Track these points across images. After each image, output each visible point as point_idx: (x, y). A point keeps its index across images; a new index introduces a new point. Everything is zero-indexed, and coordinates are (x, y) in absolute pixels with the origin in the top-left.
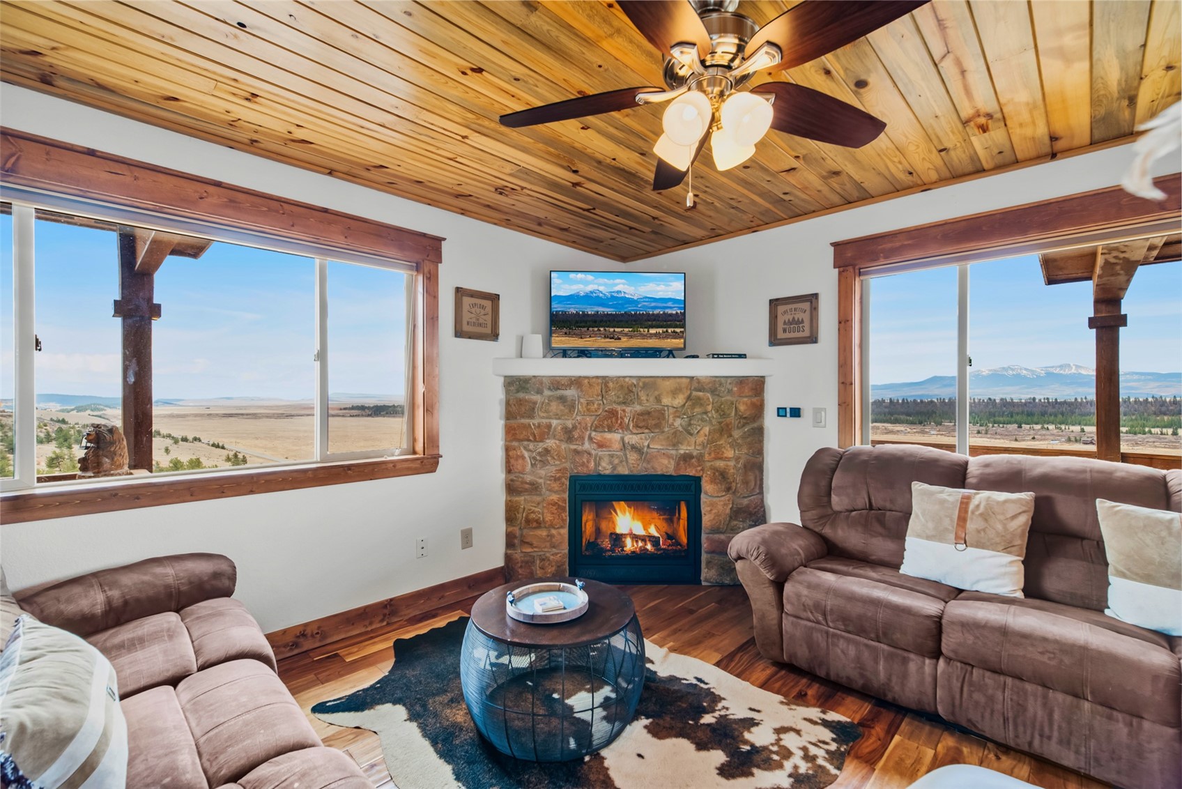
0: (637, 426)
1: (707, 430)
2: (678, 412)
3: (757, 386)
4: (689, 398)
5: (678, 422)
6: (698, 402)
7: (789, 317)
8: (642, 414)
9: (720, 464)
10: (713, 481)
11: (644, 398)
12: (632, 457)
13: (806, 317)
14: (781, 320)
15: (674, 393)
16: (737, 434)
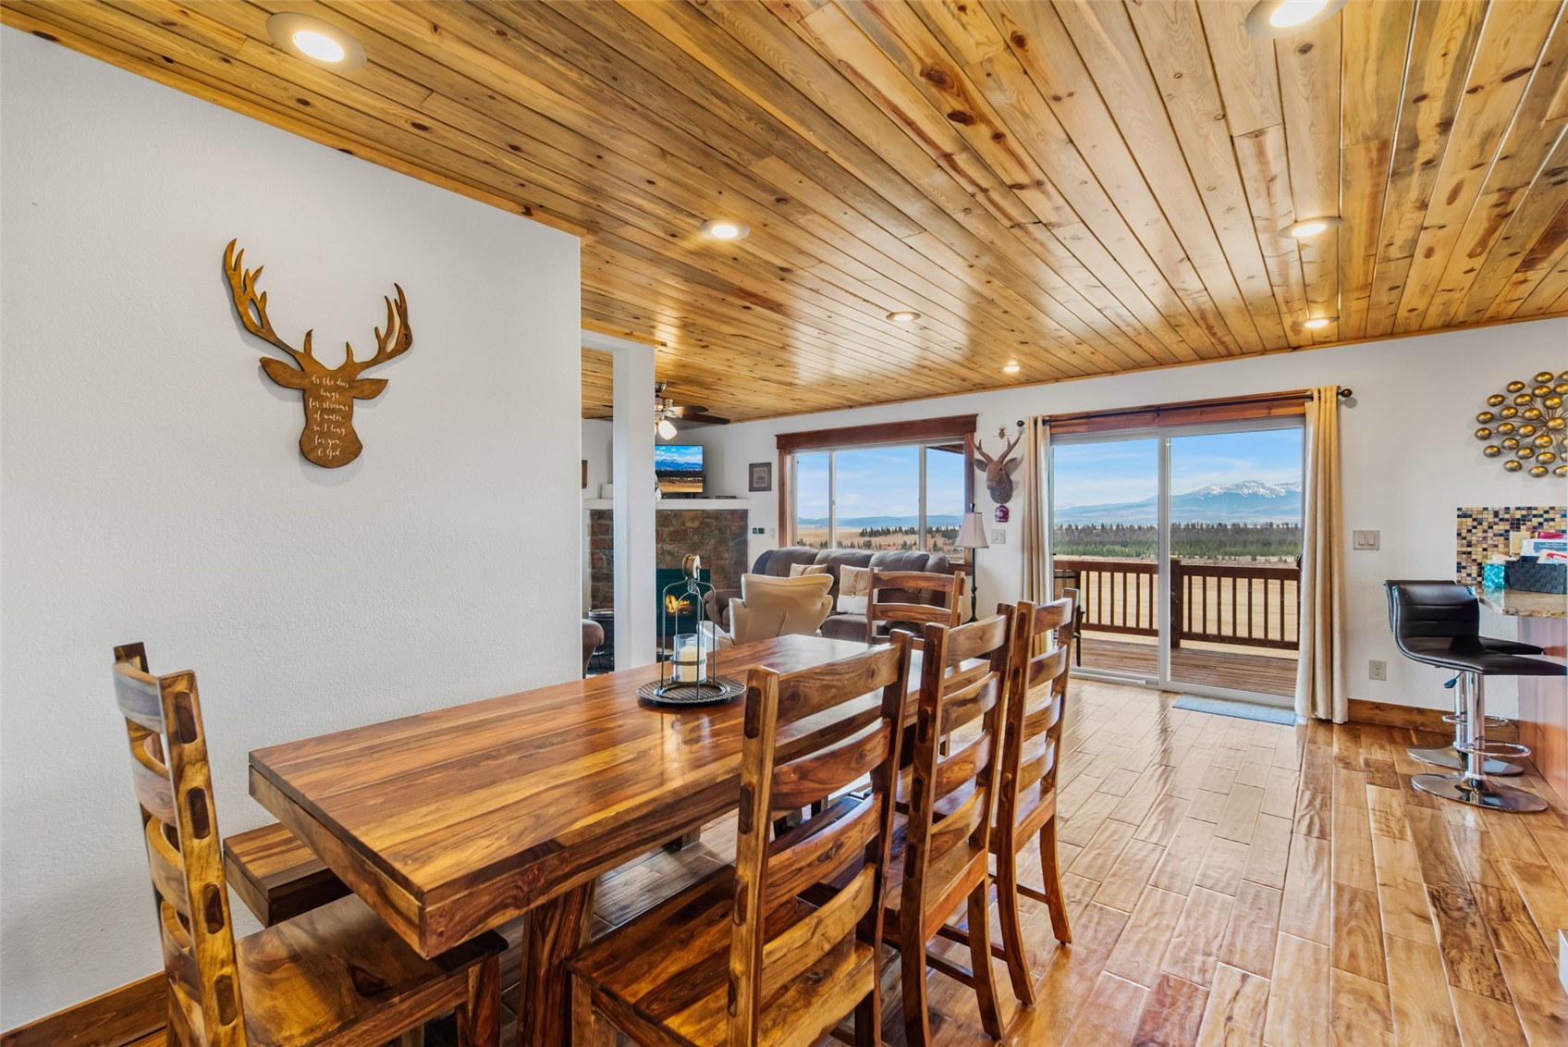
0: (670, 540)
1: (712, 542)
2: (696, 531)
3: (743, 515)
4: (701, 523)
5: (695, 537)
6: (707, 525)
7: (758, 475)
8: (673, 532)
9: (721, 562)
10: (716, 573)
11: (674, 522)
12: (668, 558)
13: (765, 475)
14: (755, 475)
15: (693, 519)
16: (731, 544)
